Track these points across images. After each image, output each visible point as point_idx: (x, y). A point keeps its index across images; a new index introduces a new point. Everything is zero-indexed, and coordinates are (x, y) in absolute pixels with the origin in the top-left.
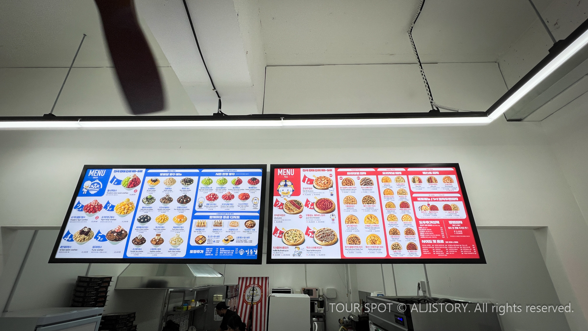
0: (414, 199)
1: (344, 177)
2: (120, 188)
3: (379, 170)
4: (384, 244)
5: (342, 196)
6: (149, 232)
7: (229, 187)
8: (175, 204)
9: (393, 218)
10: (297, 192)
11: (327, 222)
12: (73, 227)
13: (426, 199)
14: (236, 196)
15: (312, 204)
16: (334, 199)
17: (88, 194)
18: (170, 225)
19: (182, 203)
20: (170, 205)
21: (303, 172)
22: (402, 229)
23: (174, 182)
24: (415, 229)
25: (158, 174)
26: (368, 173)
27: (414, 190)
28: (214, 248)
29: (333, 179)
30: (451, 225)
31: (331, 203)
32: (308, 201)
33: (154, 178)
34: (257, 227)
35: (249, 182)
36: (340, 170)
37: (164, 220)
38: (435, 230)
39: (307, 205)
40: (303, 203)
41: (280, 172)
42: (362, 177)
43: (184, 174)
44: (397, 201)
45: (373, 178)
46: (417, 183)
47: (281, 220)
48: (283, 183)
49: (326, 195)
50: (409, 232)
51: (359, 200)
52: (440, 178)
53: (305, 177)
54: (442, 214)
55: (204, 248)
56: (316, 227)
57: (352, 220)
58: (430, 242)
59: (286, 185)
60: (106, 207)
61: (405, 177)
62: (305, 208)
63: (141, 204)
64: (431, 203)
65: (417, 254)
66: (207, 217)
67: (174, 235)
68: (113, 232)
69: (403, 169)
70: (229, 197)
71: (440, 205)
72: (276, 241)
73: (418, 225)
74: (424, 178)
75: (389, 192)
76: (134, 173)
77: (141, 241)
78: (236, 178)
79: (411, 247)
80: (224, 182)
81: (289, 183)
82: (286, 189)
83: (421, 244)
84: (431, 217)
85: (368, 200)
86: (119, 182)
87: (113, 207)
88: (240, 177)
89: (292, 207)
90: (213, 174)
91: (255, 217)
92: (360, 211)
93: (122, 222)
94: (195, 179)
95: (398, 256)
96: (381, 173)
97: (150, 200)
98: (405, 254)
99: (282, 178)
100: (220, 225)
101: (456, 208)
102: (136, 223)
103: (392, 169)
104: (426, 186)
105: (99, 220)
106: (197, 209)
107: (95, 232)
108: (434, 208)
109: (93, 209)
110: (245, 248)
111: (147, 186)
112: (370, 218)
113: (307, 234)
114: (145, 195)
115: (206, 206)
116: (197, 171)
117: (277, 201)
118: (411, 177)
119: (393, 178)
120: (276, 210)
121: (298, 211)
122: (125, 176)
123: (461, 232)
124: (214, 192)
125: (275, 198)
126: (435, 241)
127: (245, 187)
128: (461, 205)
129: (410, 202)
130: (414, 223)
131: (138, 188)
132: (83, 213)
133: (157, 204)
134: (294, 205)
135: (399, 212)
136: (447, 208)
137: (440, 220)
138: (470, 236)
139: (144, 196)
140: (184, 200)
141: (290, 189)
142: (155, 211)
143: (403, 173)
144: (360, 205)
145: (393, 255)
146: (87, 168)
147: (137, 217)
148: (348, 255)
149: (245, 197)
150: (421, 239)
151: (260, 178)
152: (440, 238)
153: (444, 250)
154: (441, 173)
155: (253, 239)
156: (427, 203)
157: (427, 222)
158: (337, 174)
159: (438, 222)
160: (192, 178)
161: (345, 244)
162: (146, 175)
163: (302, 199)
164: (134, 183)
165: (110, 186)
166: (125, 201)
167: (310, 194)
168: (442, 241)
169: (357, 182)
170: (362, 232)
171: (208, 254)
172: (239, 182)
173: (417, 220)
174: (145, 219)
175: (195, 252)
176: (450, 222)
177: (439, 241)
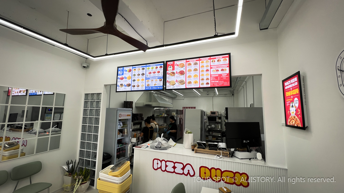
0: (211, 68)
1: (188, 63)
2: (127, 72)
3: (201, 59)
4: (199, 83)
5: (187, 69)
6: (136, 84)
7: (154, 69)
8: (141, 76)
9: (203, 75)
10: (173, 69)
11: (182, 78)
12: (119, 84)
13: (215, 68)
14: (156, 72)
15: (178, 73)
16: (185, 71)
17: (120, 75)
18: (140, 81)
19: (143, 75)
20: (139, 76)
21: (176, 62)
22: (205, 78)
23: (140, 69)
24: (209, 78)
25: (135, 68)
26: (197, 60)
27: (211, 65)
28: (152, 87)
29: (185, 64)
30: (222, 76)
31: (184, 72)
32: (177, 72)
33: (135, 69)
34: (162, 81)
35: (160, 67)
36: (187, 60)
37: (139, 80)
38: (216, 78)
39: (176, 73)
40: (175, 73)
41: (169, 63)
42: (194, 62)
43: (142, 67)
44: (205, 69)
45: (198, 62)
46: (213, 62)
47: (169, 78)
48: (169, 67)
49: (182, 69)
50: (208, 79)
51: (193, 70)
52: (222, 59)
53: (176, 64)
54: (220, 72)
55: (149, 87)
56: (179, 80)
57: (189, 77)
58: (214, 82)
59: (170, 67)
60: (125, 78)
62: (176, 74)
63: (133, 77)
64: (217, 69)
65: (209, 86)
66: (149, 79)
67: (142, 84)
68: (128, 84)
69: (209, 58)
70: (154, 73)
71: (220, 69)
72: (167, 84)
73: (211, 76)
74: (216, 60)
75: (203, 66)
76: (129, 68)
77: (134, 86)
78: (156, 66)
79: (207, 84)
80: (153, 68)
81: (171, 66)
82: (170, 68)
83: (211, 82)
84: (216, 74)
86: (126, 71)
87: (126, 78)
88: (157, 66)
89: (172, 74)
90: (150, 66)
91: (162, 78)
92: (193, 73)
93: (129, 82)
94: (145, 68)
95: (203, 87)
97: (134, 75)
98: (205, 86)
99: (169, 65)
100: (153, 81)
101: (226, 70)
102: (132, 82)
103: (205, 58)
104: (216, 63)
105: (124, 81)
106: (146, 77)
107: (123, 84)
109: (122, 79)
110: (159, 86)
111: (133, 71)
112: (196, 76)
113: (176, 82)
115: (149, 76)
116: (145, 65)
117: (168, 72)
118: (211, 60)
119: (205, 61)
120: (167, 75)
121: (174, 75)
123: (225, 78)
124: (150, 71)
125: (167, 72)
126: (215, 81)
127: (159, 69)
128: (228, 69)
129: (209, 69)
130: (209, 76)
131: (131, 72)
132: (120, 80)
133: (136, 76)
134: (173, 73)
135: (205, 73)
136: (222, 70)
137: (219, 75)
138: (229, 79)
139: (133, 74)
140: (143, 74)
141: (172, 68)
142: (136, 78)
143: (209, 59)
144: (193, 72)
145: (201, 86)
146: (118, 67)
147: (132, 80)
148: (187, 87)
149: (159, 72)
150: (211, 81)
151: (163, 66)
152: (217, 80)
153: (218, 84)
154: (223, 57)
155: (161, 84)
156: (215, 69)
157: (214, 75)
158: (186, 62)
159: (218, 75)
160: (144, 68)
161: (187, 84)
162: (133, 68)
163: (175, 71)
164: (130, 71)
165: (125, 72)
166: (129, 76)
167: (177, 69)
168: (218, 81)
169: (192, 63)
170: (192, 80)
171: (150, 89)
172: (157, 68)
173: (211, 75)
174: (134, 80)
175: (147, 88)
176: (222, 75)
177: (217, 81)
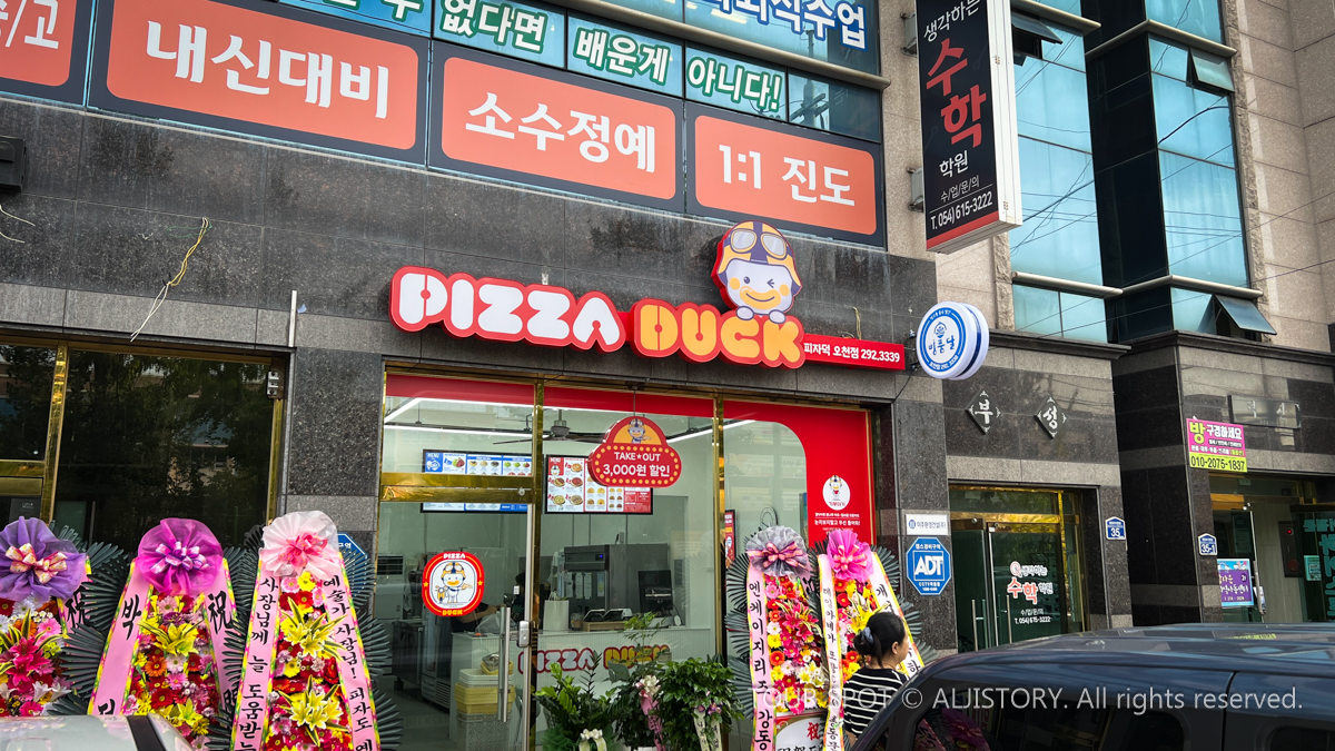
2: (452, 467)
4: (606, 504)
10: (561, 473)
11: (578, 491)
16: (582, 478)
17: (432, 470)
21: (566, 460)
22: (616, 497)
23: (486, 464)
24: (622, 497)
25: (474, 458)
29: (583, 465)
31: (580, 480)
32: (567, 479)
33: (473, 461)
38: (633, 497)
40: (565, 480)
41: (552, 460)
43: (492, 459)
47: (552, 489)
48: (553, 467)
50: (620, 498)
53: (566, 463)
56: (571, 494)
57: (591, 491)
58: (629, 503)
59: (555, 468)
62: (566, 483)
65: (622, 510)
72: (550, 502)
73: (625, 494)
76: (459, 456)
79: (619, 506)
81: (557, 467)
82: (555, 471)
83: (624, 504)
84: (632, 490)
86: (450, 463)
89: (559, 482)
90: (511, 459)
94: (500, 462)
98: (616, 509)
99: (553, 464)
111: (469, 466)
113: (566, 498)
120: (550, 484)
121: (562, 484)
122: (454, 458)
123: (645, 499)
124: (513, 471)
125: (549, 476)
131: (464, 467)
137: (636, 492)
138: (649, 501)
141: (558, 471)
145: (610, 510)
146: (425, 451)
148: (587, 510)
150: (624, 502)
153: (635, 508)
158: (585, 462)
160: (498, 461)
161: (586, 504)
162: (468, 458)
163: (564, 477)
164: (461, 463)
165: (445, 465)
167: (569, 475)
168: (635, 503)
170: (596, 498)
173: (625, 492)
175: (505, 507)
176: (641, 493)
177: (633, 503)
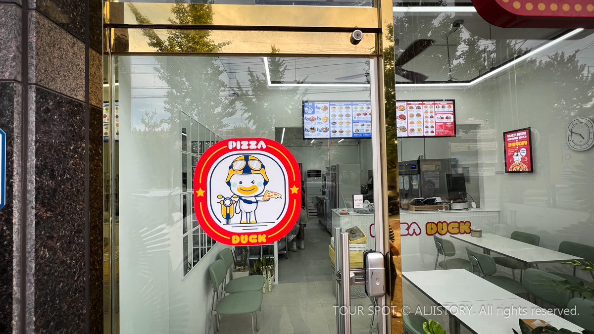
0: (436, 115)
1: (410, 106)
2: (320, 111)
3: (424, 102)
5: (409, 113)
6: (337, 128)
7: (365, 110)
8: (344, 117)
9: (427, 122)
11: (403, 124)
12: (307, 127)
13: (440, 114)
15: (398, 117)
16: (406, 115)
17: (308, 113)
18: (345, 125)
19: (347, 117)
20: (342, 118)
22: (430, 126)
24: (434, 126)
26: (419, 104)
27: (436, 111)
28: (362, 133)
29: (406, 106)
30: (447, 124)
36: (408, 102)
37: (342, 123)
38: (441, 126)
42: (417, 106)
44: (429, 115)
45: (421, 106)
46: (438, 108)
49: (403, 113)
50: (432, 127)
51: (415, 115)
52: (447, 106)
54: (445, 120)
55: (359, 133)
57: (412, 123)
60: (317, 119)
61: (433, 105)
63: (331, 118)
64: (442, 116)
65: (434, 134)
66: (358, 122)
67: (347, 129)
68: (323, 128)
69: (433, 102)
70: (366, 114)
71: (445, 117)
74: (441, 106)
75: (427, 112)
76: (325, 104)
77: (335, 132)
78: (367, 106)
79: (432, 132)
80: (363, 108)
85: (419, 115)
86: (319, 108)
92: (415, 119)
93: (326, 125)
95: (427, 135)
96: (424, 104)
97: (334, 115)
98: (430, 134)
100: (363, 125)
101: (450, 118)
102: (331, 125)
103: (429, 102)
104: (441, 109)
105: (316, 124)
106: (354, 119)
107: (316, 128)
108: (442, 118)
109: (313, 120)
112: (419, 122)
114: (331, 114)
115: (357, 118)
116: (351, 103)
118: (435, 105)
119: (429, 106)
122: (321, 105)
128: (452, 117)
129: (434, 116)
130: (434, 123)
131: (328, 110)
132: (309, 121)
133: (338, 117)
135: (429, 119)
136: (447, 118)
138: (453, 128)
142: (337, 120)
144: (415, 117)
145: (425, 135)
147: (331, 122)
154: (448, 104)
156: (440, 116)
157: (439, 123)
161: (409, 131)
162: (330, 105)
164: (325, 108)
165: (316, 110)
166: (324, 116)
169: (415, 107)
171: (360, 136)
172: (368, 108)
